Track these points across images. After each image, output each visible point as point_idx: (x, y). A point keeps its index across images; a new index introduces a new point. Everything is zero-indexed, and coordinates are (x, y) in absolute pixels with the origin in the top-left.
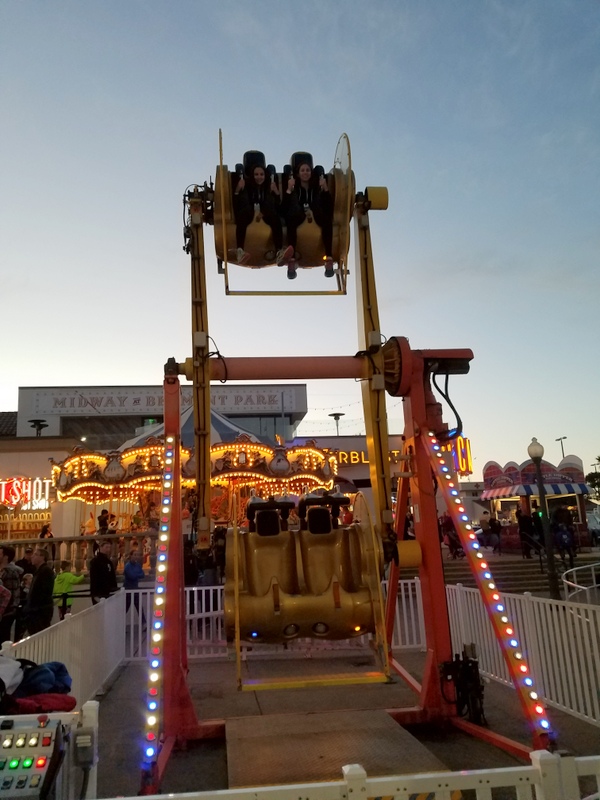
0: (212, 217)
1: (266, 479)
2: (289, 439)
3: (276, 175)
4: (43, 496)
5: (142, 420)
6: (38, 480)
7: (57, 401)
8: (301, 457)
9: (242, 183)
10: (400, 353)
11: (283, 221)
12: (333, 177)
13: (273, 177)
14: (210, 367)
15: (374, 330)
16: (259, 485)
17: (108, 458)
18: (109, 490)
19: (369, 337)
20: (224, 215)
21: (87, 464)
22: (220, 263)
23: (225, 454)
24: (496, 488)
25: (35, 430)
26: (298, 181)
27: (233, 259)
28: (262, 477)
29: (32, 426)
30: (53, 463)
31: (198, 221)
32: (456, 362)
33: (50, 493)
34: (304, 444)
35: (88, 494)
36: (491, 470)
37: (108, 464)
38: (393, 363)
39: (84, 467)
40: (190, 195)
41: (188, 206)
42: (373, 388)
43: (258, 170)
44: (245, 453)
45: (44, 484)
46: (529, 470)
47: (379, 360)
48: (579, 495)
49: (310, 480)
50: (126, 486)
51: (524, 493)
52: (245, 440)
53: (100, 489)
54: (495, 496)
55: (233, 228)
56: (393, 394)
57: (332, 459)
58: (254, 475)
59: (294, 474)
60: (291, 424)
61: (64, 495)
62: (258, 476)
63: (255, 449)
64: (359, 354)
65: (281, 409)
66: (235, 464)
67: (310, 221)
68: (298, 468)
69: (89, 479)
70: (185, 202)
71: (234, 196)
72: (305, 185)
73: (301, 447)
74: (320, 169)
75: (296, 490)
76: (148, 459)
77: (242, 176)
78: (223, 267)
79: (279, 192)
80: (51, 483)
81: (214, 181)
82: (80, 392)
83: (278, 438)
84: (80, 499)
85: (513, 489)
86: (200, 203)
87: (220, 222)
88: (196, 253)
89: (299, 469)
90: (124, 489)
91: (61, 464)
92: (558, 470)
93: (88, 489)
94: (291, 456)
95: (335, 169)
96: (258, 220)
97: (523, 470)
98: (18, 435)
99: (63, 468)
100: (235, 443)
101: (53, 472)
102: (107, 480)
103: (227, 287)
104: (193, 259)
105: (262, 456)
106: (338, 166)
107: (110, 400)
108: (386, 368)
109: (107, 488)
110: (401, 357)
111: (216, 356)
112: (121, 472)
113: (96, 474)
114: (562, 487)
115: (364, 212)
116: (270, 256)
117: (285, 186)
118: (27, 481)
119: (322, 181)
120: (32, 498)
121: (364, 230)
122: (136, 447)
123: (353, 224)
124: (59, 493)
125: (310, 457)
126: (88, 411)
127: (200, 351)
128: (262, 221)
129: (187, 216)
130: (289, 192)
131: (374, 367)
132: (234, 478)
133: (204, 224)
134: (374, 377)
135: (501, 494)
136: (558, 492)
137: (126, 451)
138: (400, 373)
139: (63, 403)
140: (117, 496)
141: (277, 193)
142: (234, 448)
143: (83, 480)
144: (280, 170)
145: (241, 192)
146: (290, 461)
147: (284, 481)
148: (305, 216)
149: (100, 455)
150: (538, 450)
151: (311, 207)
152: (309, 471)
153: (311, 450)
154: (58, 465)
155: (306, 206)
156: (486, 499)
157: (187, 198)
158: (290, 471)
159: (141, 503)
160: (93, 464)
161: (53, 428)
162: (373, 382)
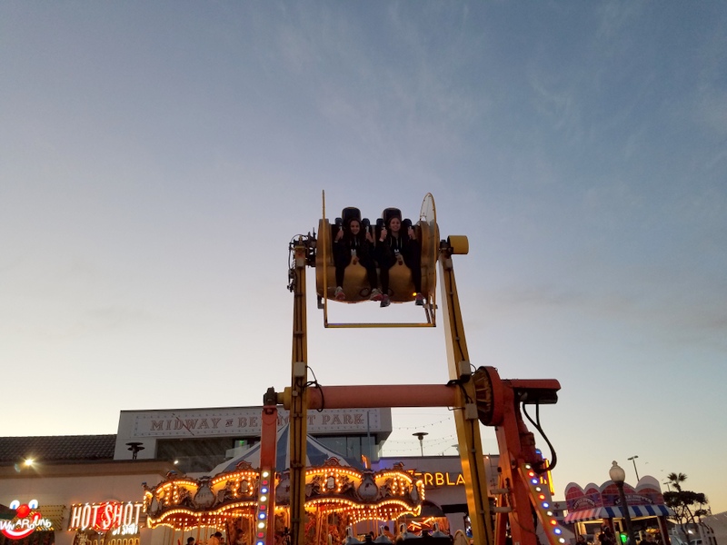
0: (314, 260)
1: (354, 505)
2: (375, 460)
3: (370, 227)
4: (133, 521)
5: (233, 441)
6: (130, 504)
7: (154, 424)
8: (389, 481)
9: (341, 233)
10: (490, 382)
11: (377, 263)
12: (420, 227)
13: (368, 228)
14: (308, 396)
15: (463, 360)
16: (347, 511)
17: (199, 484)
18: (198, 517)
19: (460, 366)
20: (325, 259)
21: (178, 490)
22: (319, 299)
23: (314, 479)
24: (579, 510)
25: (131, 452)
26: (389, 231)
27: (331, 296)
28: (350, 503)
29: (130, 449)
30: (146, 488)
31: (301, 264)
32: (545, 392)
33: (140, 517)
34: (392, 467)
35: (177, 521)
36: (573, 491)
37: (199, 490)
38: (484, 392)
39: (175, 493)
40: (296, 243)
41: (293, 252)
42: (467, 417)
43: (354, 223)
44: (334, 477)
45: (135, 509)
46: (609, 492)
47: (470, 389)
48: (660, 517)
49: (398, 506)
50: (215, 513)
51: (606, 514)
52: (334, 464)
53: (189, 516)
54: (578, 518)
55: (333, 270)
56: (486, 424)
57: (419, 482)
58: (342, 501)
59: (382, 499)
60: (376, 444)
61: (154, 522)
62: (346, 502)
63: (343, 472)
64: (450, 383)
65: (366, 428)
66: (324, 490)
67: (401, 263)
68: (386, 492)
69: (180, 506)
70: (290, 249)
71: (334, 244)
72: (396, 235)
73: (388, 471)
74: (408, 222)
75: (383, 515)
76: (237, 485)
77: (341, 228)
78: (323, 302)
79: (373, 240)
80: (141, 508)
81: (316, 232)
82: (177, 414)
83: (364, 459)
84: (169, 525)
85: (595, 512)
86: (304, 250)
87: (321, 265)
88: (299, 291)
89: (387, 495)
90: (213, 516)
91: (153, 490)
92: (637, 491)
93: (177, 516)
94: (379, 480)
95: (421, 221)
96: (355, 263)
97: (604, 492)
98: (115, 459)
99: (154, 493)
100: (324, 467)
101: (145, 498)
102: (197, 507)
103: (326, 321)
104: (296, 297)
105: (350, 481)
106: (423, 219)
107: (205, 422)
108: (478, 397)
109: (196, 515)
110: (491, 387)
111: (314, 385)
112: (210, 498)
113: (186, 501)
114: (642, 509)
115: (448, 256)
116: (365, 293)
117: (378, 235)
118: (119, 505)
119: (410, 231)
120: (122, 523)
121: (448, 271)
122: (226, 472)
123: (438, 267)
124: (149, 519)
125: (398, 481)
126: (183, 433)
127: (299, 381)
128: (358, 263)
129: (292, 260)
130: (381, 240)
131: (467, 397)
132: (322, 504)
133: (307, 266)
134: (467, 406)
135: (584, 518)
136: (639, 514)
137: (217, 476)
138: (492, 403)
139: (160, 426)
140: (205, 523)
141: (371, 241)
142: (323, 472)
143: (173, 507)
144: (373, 222)
145: (340, 240)
146: (379, 486)
147: (372, 507)
148: (396, 259)
149: (192, 480)
150: (620, 474)
151: (401, 252)
152: (397, 497)
153: (398, 474)
154: (150, 490)
155: (397, 251)
156: (570, 522)
157: (292, 246)
158: (379, 497)
159: (228, 530)
160: (185, 490)
161: (149, 451)
162: (466, 412)
